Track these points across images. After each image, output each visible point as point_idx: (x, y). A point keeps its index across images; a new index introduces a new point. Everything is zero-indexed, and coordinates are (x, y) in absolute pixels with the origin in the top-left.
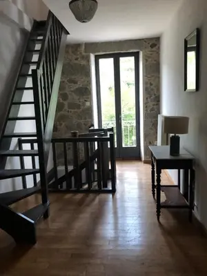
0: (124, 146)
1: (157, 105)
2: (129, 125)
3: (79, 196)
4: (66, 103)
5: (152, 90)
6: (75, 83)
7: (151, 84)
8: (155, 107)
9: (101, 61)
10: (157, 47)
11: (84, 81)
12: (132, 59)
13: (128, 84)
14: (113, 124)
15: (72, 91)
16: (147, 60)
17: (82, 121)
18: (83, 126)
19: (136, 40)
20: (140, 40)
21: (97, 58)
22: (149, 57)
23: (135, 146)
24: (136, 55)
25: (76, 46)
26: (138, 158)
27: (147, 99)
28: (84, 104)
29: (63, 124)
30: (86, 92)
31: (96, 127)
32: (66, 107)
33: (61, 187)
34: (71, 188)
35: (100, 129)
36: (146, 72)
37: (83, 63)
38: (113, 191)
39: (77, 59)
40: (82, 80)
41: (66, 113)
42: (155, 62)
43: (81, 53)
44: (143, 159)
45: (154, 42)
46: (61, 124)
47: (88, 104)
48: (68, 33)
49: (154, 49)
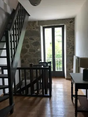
0: (56, 70)
1: (73, 51)
2: (59, 60)
3: (32, 99)
4: (28, 49)
5: (70, 43)
6: (33, 40)
7: (70, 41)
8: (72, 52)
9: (46, 29)
10: (73, 23)
11: (37, 39)
12: (61, 29)
13: (59, 42)
14: (51, 60)
15: (31, 44)
16: (68, 29)
17: (36, 58)
18: (36, 60)
19: (63, 19)
20: (64, 19)
21: (44, 28)
22: (69, 28)
23: (61, 70)
24: (63, 27)
25: (34, 22)
26: (63, 77)
27: (68, 48)
28: (37, 50)
29: (27, 59)
30: (38, 44)
31: (43, 61)
32: (28, 51)
33: (23, 93)
34: (28, 93)
35: (45, 62)
36: (68, 35)
37: (37, 30)
38: (50, 96)
39: (34, 28)
40: (36, 38)
41: (28, 54)
42: (72, 30)
43: (36, 26)
44: (66, 78)
45: (72, 20)
46: (26, 59)
47: (39, 50)
48: (30, 16)
49: (71, 24)
